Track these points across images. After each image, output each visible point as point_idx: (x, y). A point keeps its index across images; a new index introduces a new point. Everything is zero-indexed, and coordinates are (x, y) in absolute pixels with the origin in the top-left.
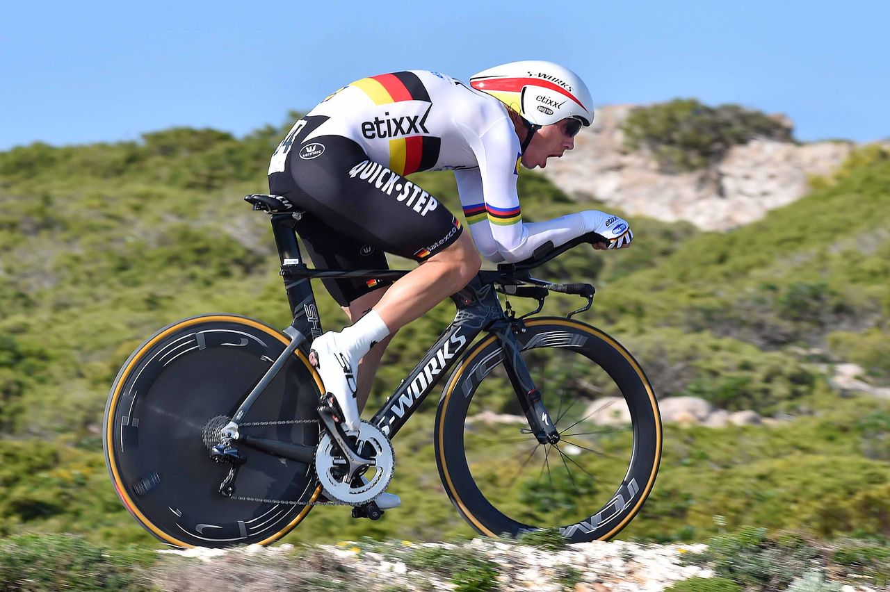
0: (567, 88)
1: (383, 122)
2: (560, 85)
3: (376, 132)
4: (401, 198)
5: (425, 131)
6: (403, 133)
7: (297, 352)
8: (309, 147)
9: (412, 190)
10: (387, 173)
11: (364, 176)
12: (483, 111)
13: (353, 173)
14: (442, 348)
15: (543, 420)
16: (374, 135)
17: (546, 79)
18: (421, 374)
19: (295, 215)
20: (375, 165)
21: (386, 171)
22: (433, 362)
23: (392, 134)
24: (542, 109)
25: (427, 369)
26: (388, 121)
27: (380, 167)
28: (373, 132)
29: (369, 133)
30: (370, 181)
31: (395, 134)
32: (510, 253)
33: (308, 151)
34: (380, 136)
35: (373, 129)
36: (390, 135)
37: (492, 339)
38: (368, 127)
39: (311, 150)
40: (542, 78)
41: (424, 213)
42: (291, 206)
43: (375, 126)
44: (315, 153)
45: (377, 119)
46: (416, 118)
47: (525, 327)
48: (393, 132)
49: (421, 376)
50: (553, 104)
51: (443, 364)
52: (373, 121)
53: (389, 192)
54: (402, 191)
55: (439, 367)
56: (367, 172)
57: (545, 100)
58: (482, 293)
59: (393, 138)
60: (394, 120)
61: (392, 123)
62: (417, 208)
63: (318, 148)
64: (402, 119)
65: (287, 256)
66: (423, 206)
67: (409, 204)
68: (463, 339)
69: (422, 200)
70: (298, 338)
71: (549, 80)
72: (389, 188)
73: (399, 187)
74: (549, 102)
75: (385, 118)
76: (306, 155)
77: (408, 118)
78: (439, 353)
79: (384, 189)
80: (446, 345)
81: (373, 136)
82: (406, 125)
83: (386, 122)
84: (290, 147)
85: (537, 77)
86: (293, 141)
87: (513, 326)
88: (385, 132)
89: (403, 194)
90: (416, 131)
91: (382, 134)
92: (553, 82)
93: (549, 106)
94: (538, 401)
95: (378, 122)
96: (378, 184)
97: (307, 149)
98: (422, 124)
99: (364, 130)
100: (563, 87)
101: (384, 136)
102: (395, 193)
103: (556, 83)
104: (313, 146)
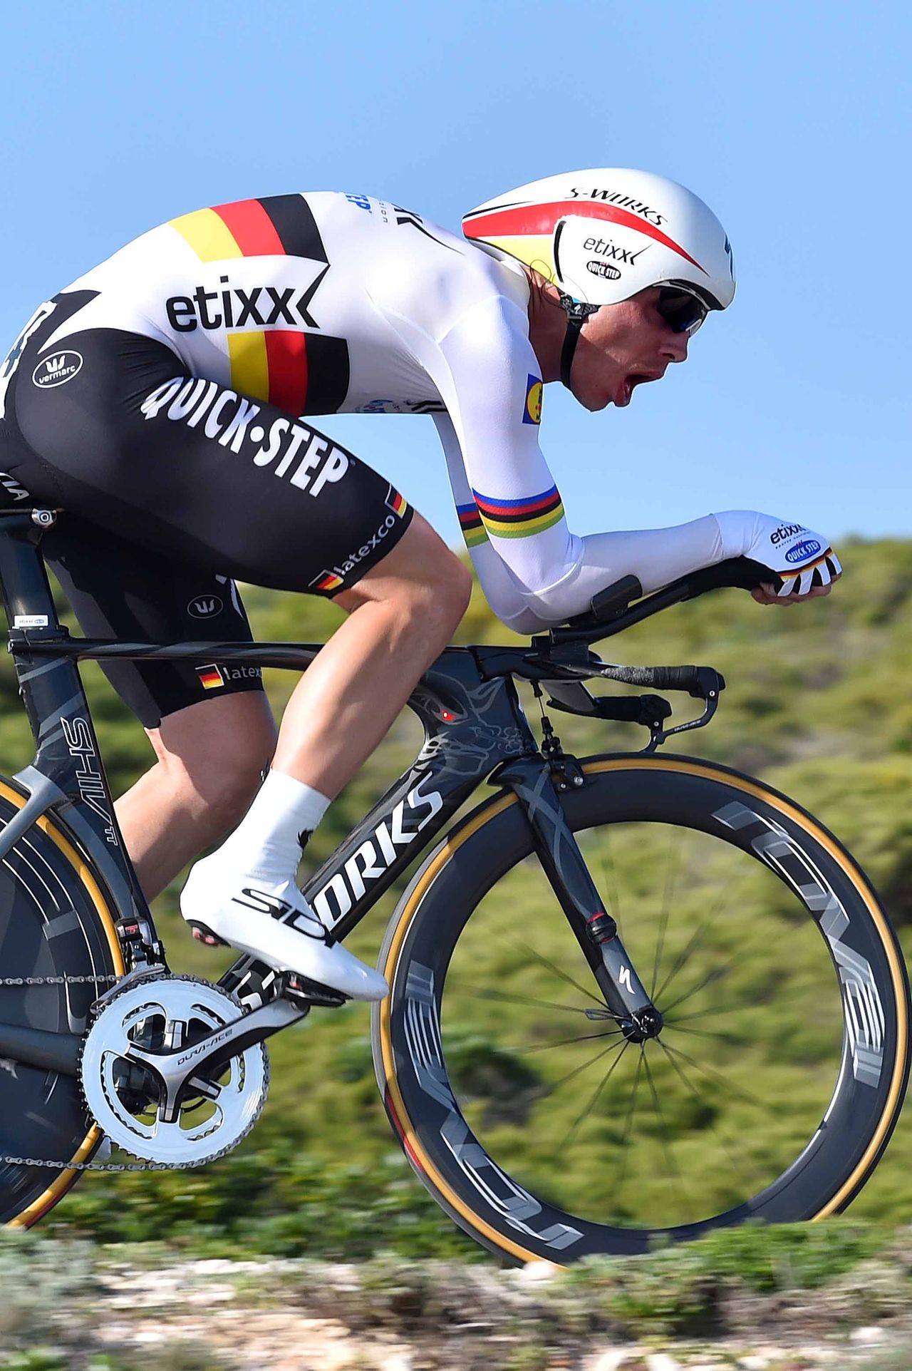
0: (651, 219)
1: (214, 296)
2: (635, 212)
3: (198, 316)
4: (262, 459)
5: (310, 322)
6: (259, 320)
7: (42, 823)
8: (51, 361)
9: (286, 438)
10: (230, 401)
11: (175, 413)
12: (443, 285)
13: (150, 408)
14: (388, 820)
15: (622, 981)
16: (194, 323)
17: (607, 201)
18: (338, 878)
19: (36, 515)
20: (202, 383)
21: (229, 395)
22: (367, 851)
23: (235, 321)
24: (595, 267)
25: (351, 867)
26: (226, 295)
27: (214, 387)
28: (192, 317)
29: (182, 320)
30: (193, 422)
31: (242, 322)
32: (536, 597)
33: (50, 369)
34: (208, 325)
35: (190, 310)
36: (229, 324)
37: (508, 801)
38: (179, 306)
39: (54, 369)
40: (598, 199)
41: (315, 491)
42: (26, 494)
43: (196, 305)
44: (64, 372)
45: (200, 290)
46: (289, 293)
47: (582, 775)
48: (236, 317)
49: (337, 883)
50: (619, 254)
51: (390, 856)
52: (191, 294)
53: (236, 447)
54: (265, 444)
55: (380, 861)
56: (183, 404)
57: (602, 247)
58: (481, 697)
59: (235, 330)
60: (240, 293)
61: (235, 300)
62: (300, 480)
63: (71, 361)
64: (257, 292)
65: (20, 606)
66: (313, 473)
67: (280, 471)
68: (436, 801)
69: (311, 459)
70: (47, 792)
71: (611, 203)
72: (233, 437)
73: (257, 434)
74: (610, 250)
75: (219, 288)
76: (46, 379)
77: (272, 291)
78: (381, 832)
79: (224, 441)
80: (398, 814)
81: (192, 326)
82: (265, 306)
83: (220, 296)
84: (17, 362)
85: (588, 198)
86: (22, 347)
87: (553, 772)
88: (218, 317)
89: (267, 449)
90: (290, 320)
91: (212, 320)
92: (621, 206)
93: (609, 260)
94: (608, 938)
95: (202, 296)
96: (211, 429)
97: (48, 364)
98: (302, 306)
99: (172, 314)
100: (642, 215)
101: (217, 324)
102: (250, 448)
103: (628, 209)
104: (58, 358)
